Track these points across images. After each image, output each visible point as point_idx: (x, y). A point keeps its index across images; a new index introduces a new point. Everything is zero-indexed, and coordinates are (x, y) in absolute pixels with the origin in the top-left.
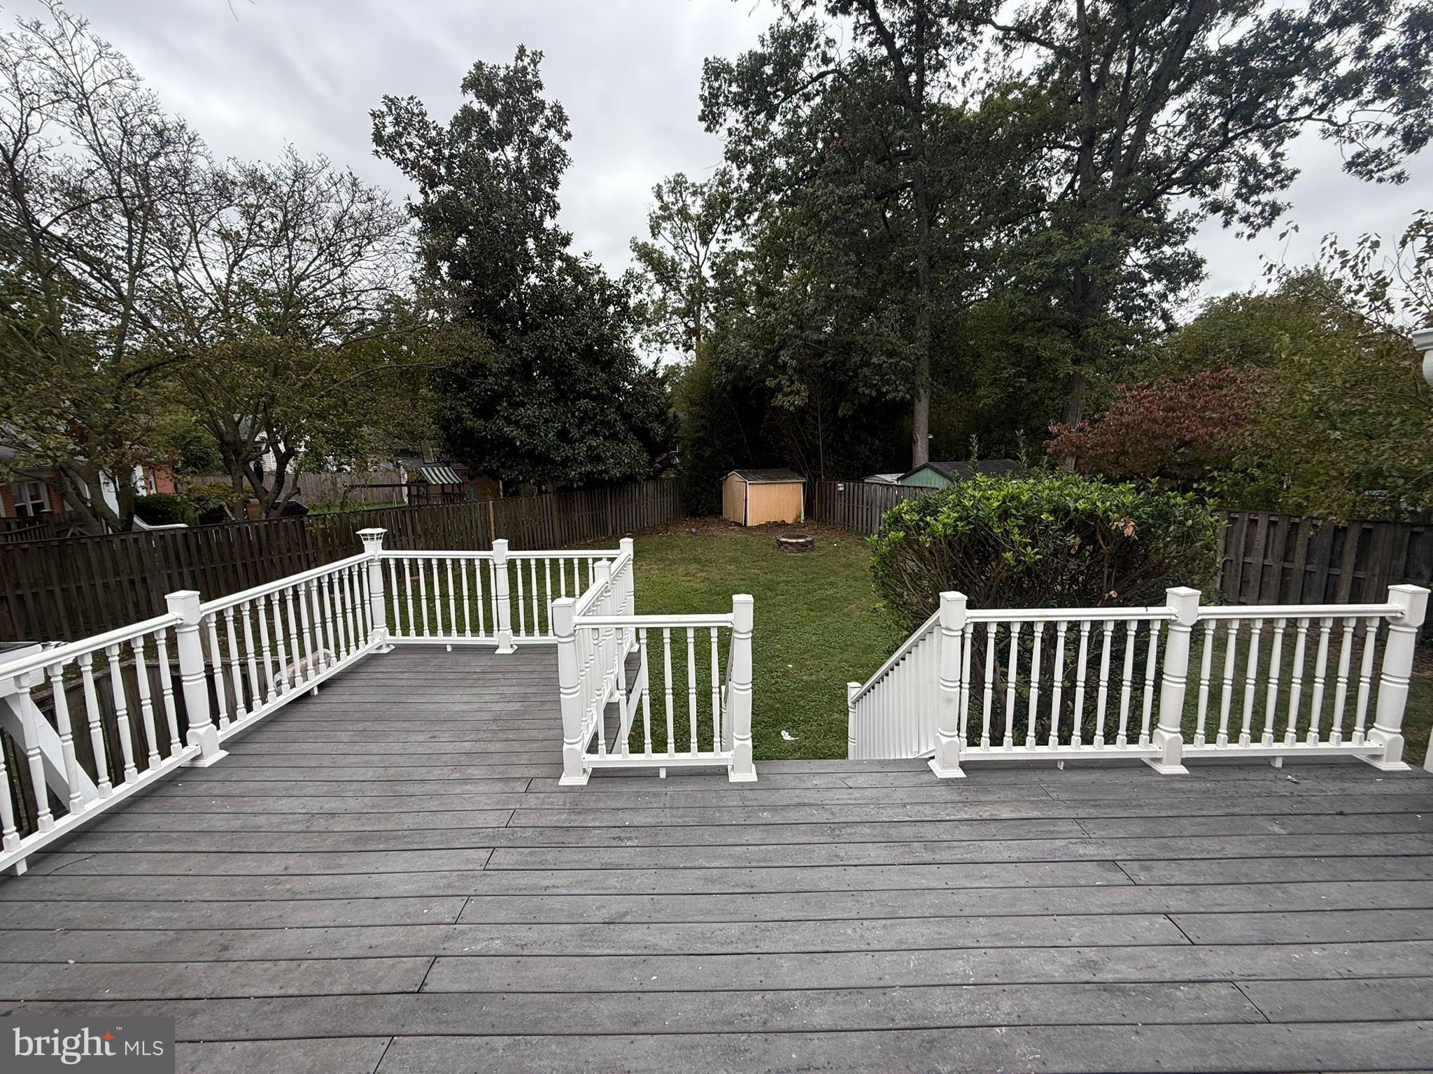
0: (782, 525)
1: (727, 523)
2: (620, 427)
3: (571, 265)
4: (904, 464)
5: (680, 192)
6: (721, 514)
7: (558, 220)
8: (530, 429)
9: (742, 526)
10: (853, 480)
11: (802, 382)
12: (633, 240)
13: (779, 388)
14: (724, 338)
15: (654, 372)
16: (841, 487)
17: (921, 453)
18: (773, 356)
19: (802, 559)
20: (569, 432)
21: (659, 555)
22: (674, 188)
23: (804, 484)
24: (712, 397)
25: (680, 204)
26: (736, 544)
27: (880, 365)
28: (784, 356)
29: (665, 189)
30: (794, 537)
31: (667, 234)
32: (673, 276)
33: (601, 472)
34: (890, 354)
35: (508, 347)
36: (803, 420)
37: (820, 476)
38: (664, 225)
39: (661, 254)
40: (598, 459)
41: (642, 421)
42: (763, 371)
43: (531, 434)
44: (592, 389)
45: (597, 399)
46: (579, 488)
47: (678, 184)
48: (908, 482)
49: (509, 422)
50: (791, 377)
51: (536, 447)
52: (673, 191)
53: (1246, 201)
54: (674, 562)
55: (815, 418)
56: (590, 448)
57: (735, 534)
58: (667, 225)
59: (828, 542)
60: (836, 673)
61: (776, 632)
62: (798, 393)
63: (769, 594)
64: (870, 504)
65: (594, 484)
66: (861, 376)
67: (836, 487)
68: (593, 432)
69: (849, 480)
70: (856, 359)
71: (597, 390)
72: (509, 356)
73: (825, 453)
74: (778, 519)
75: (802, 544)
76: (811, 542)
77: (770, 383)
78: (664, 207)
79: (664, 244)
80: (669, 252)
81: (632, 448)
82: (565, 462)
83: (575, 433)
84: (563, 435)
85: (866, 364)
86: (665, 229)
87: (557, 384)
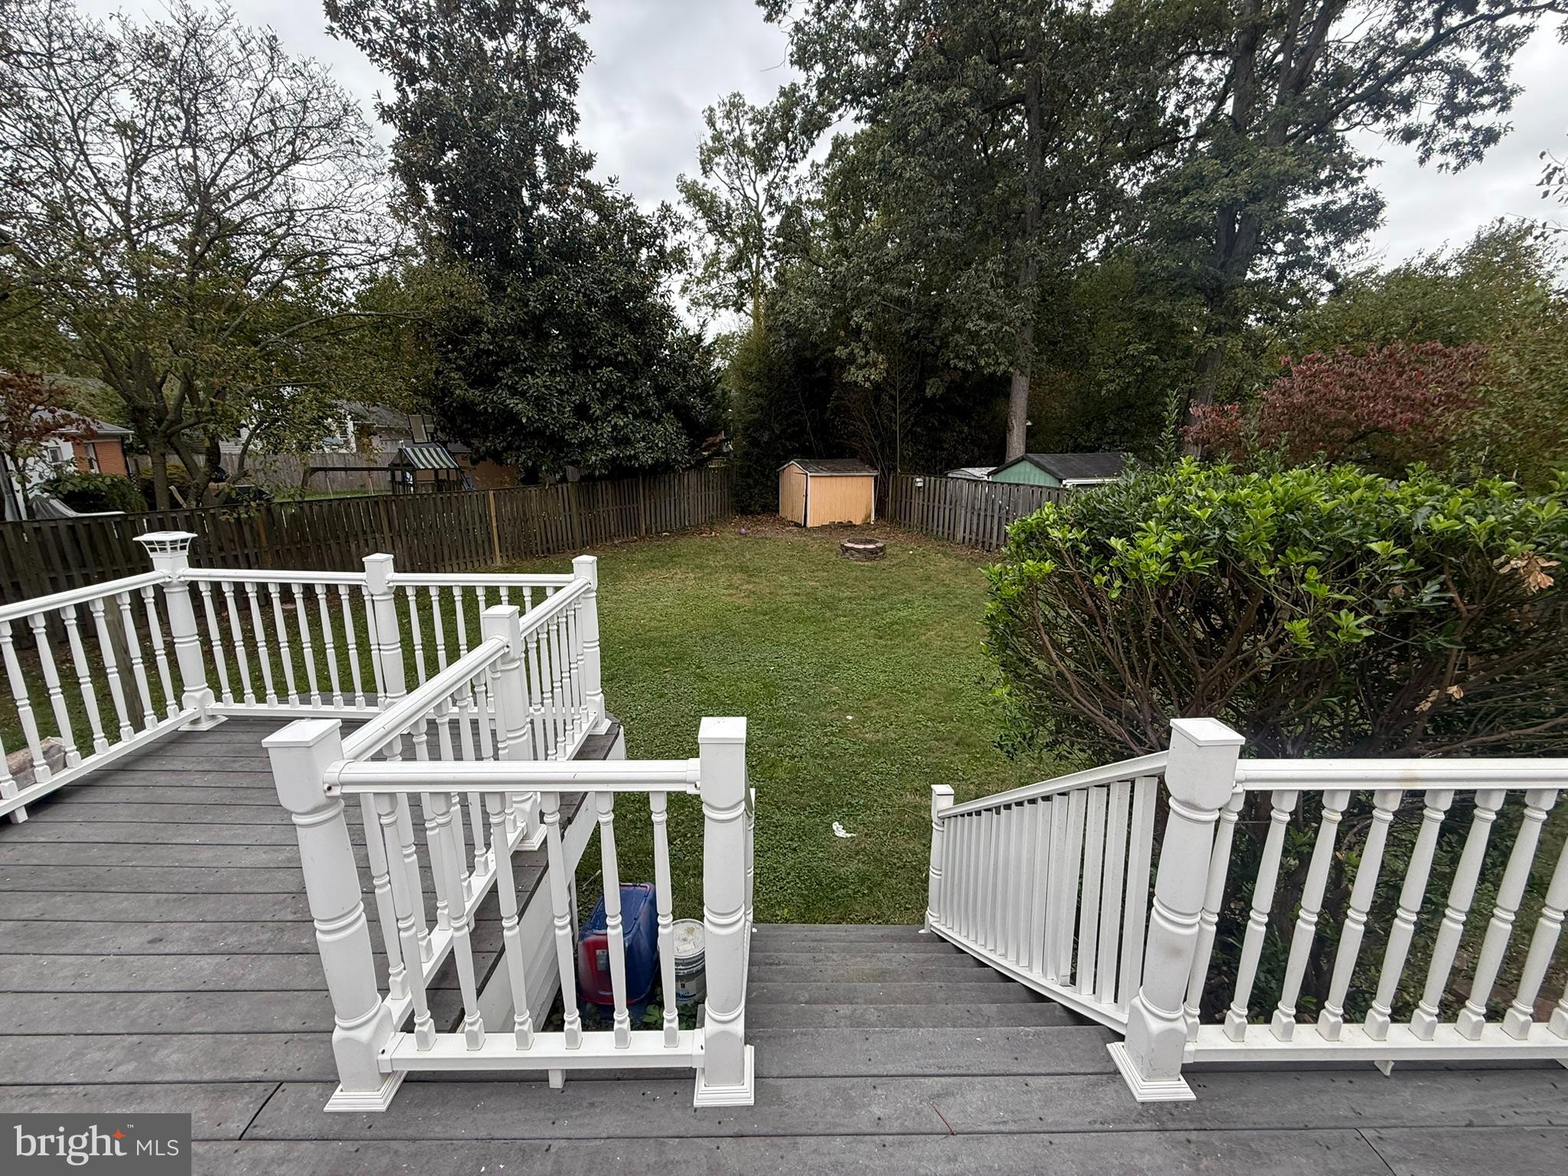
0: (850, 526)
1: (785, 523)
2: (653, 402)
3: (593, 194)
4: (996, 456)
5: (737, 117)
6: (778, 511)
7: (577, 137)
8: (539, 403)
9: (802, 526)
10: (934, 474)
11: (880, 351)
12: (680, 178)
13: (851, 359)
14: (785, 293)
15: (699, 338)
16: (919, 482)
17: (1017, 443)
18: (843, 315)
19: (872, 569)
20: (590, 408)
21: (698, 561)
22: (729, 112)
23: (876, 478)
24: (770, 370)
25: (737, 133)
26: (792, 549)
27: (977, 332)
28: (857, 317)
29: (719, 113)
30: (861, 543)
31: (720, 171)
32: (728, 224)
33: (630, 458)
34: (989, 318)
35: (509, 296)
36: (877, 400)
37: (895, 469)
38: (716, 160)
39: (714, 197)
40: (626, 441)
41: (681, 396)
42: (832, 338)
43: (541, 409)
44: (617, 355)
45: (623, 366)
46: (602, 477)
47: (734, 106)
48: (999, 478)
49: (513, 391)
50: (866, 344)
51: (547, 426)
52: (728, 116)
53: (1452, 125)
54: (715, 570)
55: (892, 397)
56: (615, 427)
57: (794, 537)
58: (721, 160)
59: (902, 547)
60: (910, 731)
61: (833, 668)
62: (875, 364)
63: (828, 614)
64: (954, 503)
65: (621, 473)
66: (952, 345)
67: (913, 482)
68: (620, 408)
69: (930, 474)
70: (947, 323)
71: (624, 355)
72: (513, 309)
73: (902, 440)
74: (844, 520)
75: (871, 551)
76: (882, 549)
77: (841, 352)
78: (717, 138)
79: (717, 184)
80: (724, 195)
81: (669, 428)
82: (585, 444)
83: (596, 410)
84: (582, 411)
85: (958, 330)
86: (718, 164)
87: (575, 349)
